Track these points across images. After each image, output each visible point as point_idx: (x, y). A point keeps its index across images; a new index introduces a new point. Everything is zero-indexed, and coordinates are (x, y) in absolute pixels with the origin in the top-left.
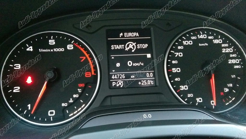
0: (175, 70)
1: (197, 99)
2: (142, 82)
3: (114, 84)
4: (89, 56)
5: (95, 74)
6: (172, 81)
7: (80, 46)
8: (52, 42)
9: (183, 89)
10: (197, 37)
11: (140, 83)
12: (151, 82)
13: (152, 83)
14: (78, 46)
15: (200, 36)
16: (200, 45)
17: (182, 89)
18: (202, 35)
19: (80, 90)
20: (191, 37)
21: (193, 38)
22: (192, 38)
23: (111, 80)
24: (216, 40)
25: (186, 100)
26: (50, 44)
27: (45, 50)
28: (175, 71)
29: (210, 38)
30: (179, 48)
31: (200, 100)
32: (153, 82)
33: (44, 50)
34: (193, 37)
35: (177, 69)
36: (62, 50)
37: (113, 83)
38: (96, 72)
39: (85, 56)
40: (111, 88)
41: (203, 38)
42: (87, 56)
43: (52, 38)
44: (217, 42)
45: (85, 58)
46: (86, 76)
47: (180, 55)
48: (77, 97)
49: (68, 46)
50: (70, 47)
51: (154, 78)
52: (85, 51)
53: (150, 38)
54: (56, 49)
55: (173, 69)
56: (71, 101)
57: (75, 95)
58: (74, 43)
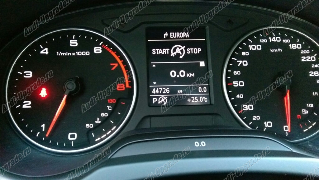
1: (265, 123)
2: (192, 99)
3: (155, 100)
4: (122, 62)
5: (130, 87)
6: (232, 99)
7: (111, 49)
8: (74, 43)
10: (268, 40)
11: (189, 100)
12: (204, 99)
14: (108, 50)
15: (271, 39)
16: (271, 50)
18: (274, 38)
19: (109, 108)
20: (260, 40)
21: (262, 42)
23: (150, 96)
24: (293, 45)
25: (250, 124)
26: (71, 45)
27: (65, 54)
28: (236, 85)
29: (285, 41)
30: (244, 54)
31: (269, 124)
32: (207, 99)
34: (262, 40)
35: (240, 82)
36: (87, 53)
38: (131, 84)
39: (117, 63)
40: (151, 106)
41: (276, 41)
42: (120, 62)
43: (74, 38)
44: (295, 47)
45: (116, 65)
47: (245, 63)
48: (105, 116)
49: (95, 48)
50: (98, 50)
51: (209, 94)
52: (118, 56)
53: (204, 40)
54: (79, 52)
55: (234, 82)
56: (98, 121)
57: (103, 114)
58: (103, 45)
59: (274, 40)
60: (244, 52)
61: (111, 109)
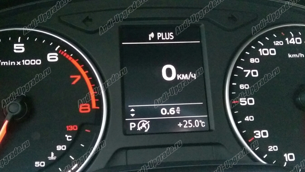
1: (285, 155)
2: (184, 123)
3: (133, 125)
4: (87, 74)
5: (98, 108)
6: (239, 122)
7: (72, 55)
8: (19, 48)
9: (259, 137)
10: (285, 42)
11: (180, 125)
12: (200, 124)
13: (203, 124)
14: (68, 56)
15: (289, 40)
16: (290, 56)
18: (293, 39)
19: (69, 138)
20: (274, 42)
21: (277, 44)
23: (126, 120)
25: (264, 157)
26: (15, 51)
27: (7, 63)
31: (291, 157)
33: (4, 63)
35: (249, 99)
36: (37, 62)
37: (131, 124)
38: (99, 103)
39: (79, 73)
40: (128, 133)
41: (295, 43)
42: (84, 73)
43: (19, 41)
45: (79, 77)
46: (81, 111)
47: (254, 73)
48: (63, 149)
49: (49, 55)
50: (52, 57)
51: (207, 116)
52: (80, 65)
53: (199, 42)
54: (26, 61)
56: (52, 157)
57: (60, 146)
58: (61, 51)
59: (292, 41)
60: (253, 59)
61: (71, 140)
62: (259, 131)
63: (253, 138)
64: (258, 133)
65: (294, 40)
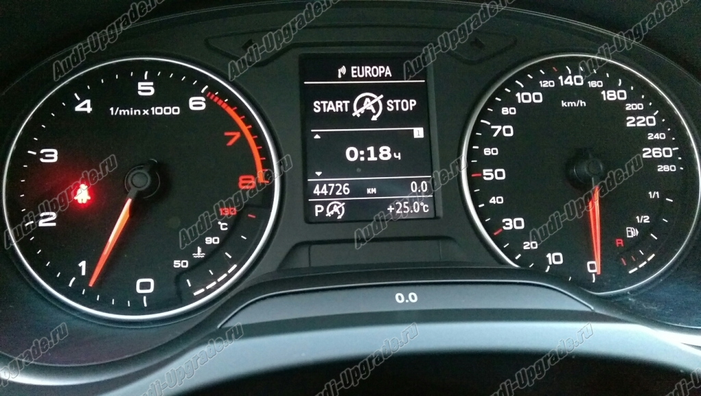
0: (492, 174)
1: (549, 255)
2: (397, 207)
3: (319, 209)
4: (249, 129)
6: (480, 206)
7: (226, 100)
8: (146, 88)
9: (511, 228)
10: (558, 82)
11: (391, 209)
12: (421, 207)
13: (426, 208)
14: (220, 102)
15: (564, 80)
16: (564, 104)
17: (509, 226)
18: (570, 77)
19: (223, 226)
20: (541, 82)
21: (544, 86)
22: (543, 84)
23: (310, 200)
24: (608, 92)
25: (517, 258)
26: (140, 93)
27: (128, 111)
28: (490, 176)
29: (593, 84)
30: (505, 111)
31: (557, 258)
32: (427, 206)
33: (124, 111)
34: (544, 82)
35: (497, 171)
36: (175, 111)
37: (317, 206)
39: (238, 129)
40: (313, 221)
41: (574, 84)
42: (245, 129)
43: (146, 78)
44: (613, 97)
45: (238, 135)
46: (241, 187)
47: (507, 130)
48: (214, 243)
49: (191, 99)
50: (197, 103)
52: (240, 116)
53: (424, 81)
54: (157, 108)
55: (484, 171)
56: (199, 254)
57: (210, 238)
58: (209, 93)
59: (569, 81)
60: (507, 109)
61: (226, 229)
62: (510, 220)
63: (501, 230)
64: (508, 222)
65: (571, 80)
